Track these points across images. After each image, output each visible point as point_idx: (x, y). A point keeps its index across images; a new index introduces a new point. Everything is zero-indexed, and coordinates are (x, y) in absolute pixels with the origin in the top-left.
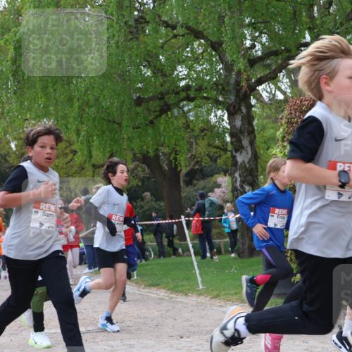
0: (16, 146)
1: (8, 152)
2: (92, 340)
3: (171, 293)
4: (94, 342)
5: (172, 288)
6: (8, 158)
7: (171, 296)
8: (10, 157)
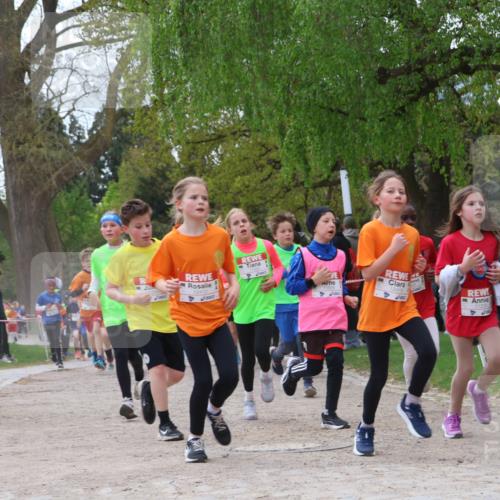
0: (181, 155)
1: (168, 165)
2: (314, 463)
3: (440, 391)
4: (317, 467)
5: (440, 383)
6: (168, 173)
7: (439, 395)
8: (171, 172)
